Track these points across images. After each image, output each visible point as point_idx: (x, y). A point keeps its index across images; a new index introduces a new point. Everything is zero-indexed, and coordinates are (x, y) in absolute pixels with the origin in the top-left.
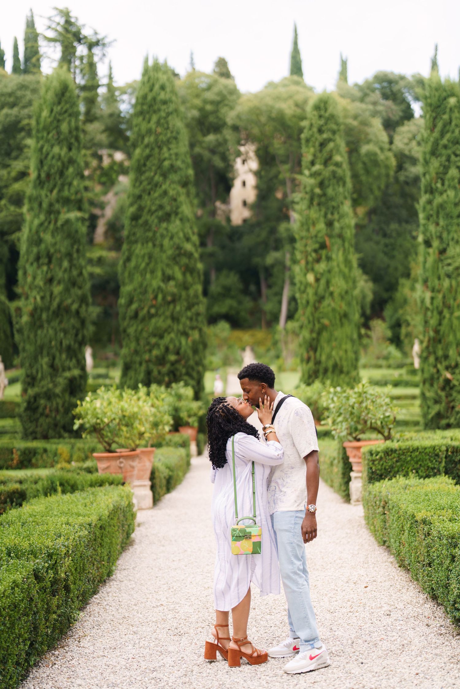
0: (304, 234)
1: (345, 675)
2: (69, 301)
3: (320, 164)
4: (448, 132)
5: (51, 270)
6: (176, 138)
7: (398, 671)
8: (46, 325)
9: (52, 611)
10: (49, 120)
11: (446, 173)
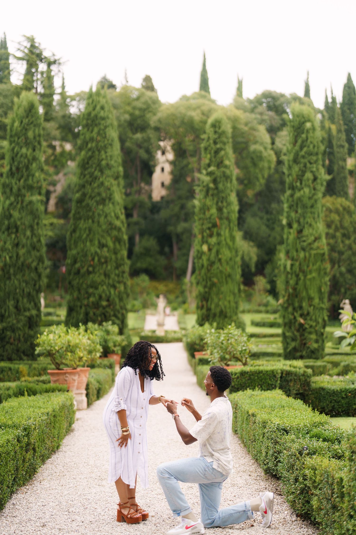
0: (202, 216)
2: (30, 260)
3: (214, 166)
4: (305, 146)
5: (18, 238)
6: (111, 145)
8: (12, 277)
10: (19, 129)
11: (303, 176)
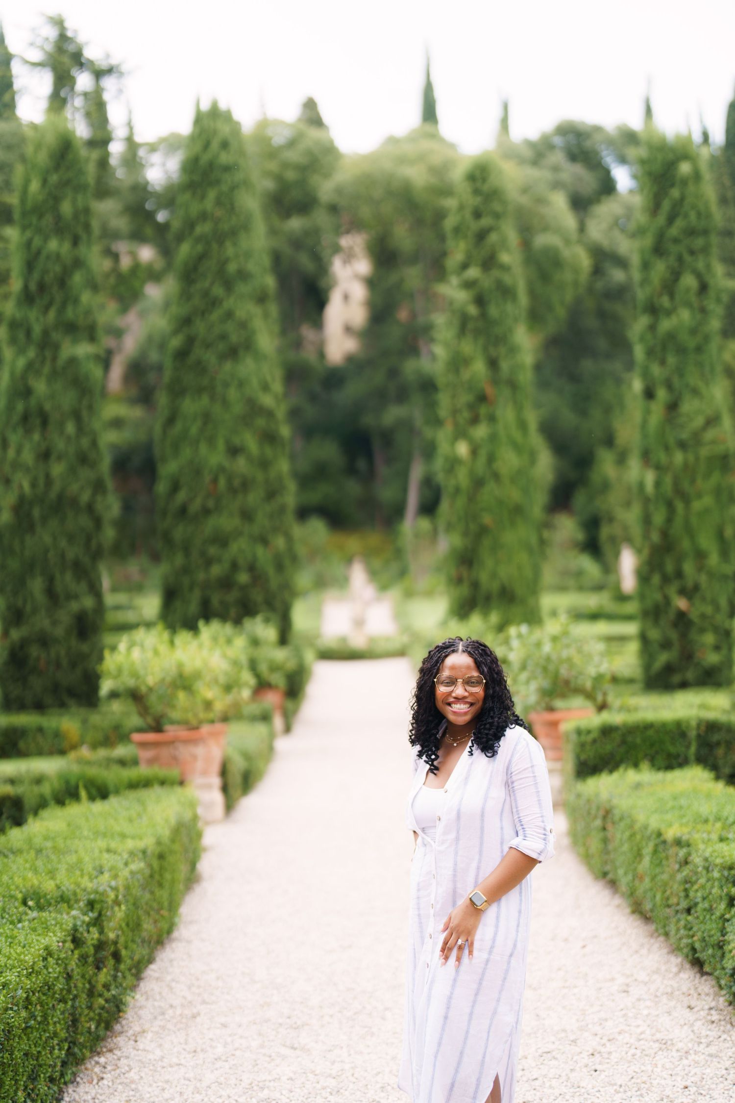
0: (451, 379)
1: (572, 1090)
2: (76, 488)
3: (477, 267)
4: (679, 216)
5: (46, 439)
6: (246, 227)
7: (655, 1082)
8: (38, 527)
9: (96, 993)
10: (40, 198)
11: (676, 281)
